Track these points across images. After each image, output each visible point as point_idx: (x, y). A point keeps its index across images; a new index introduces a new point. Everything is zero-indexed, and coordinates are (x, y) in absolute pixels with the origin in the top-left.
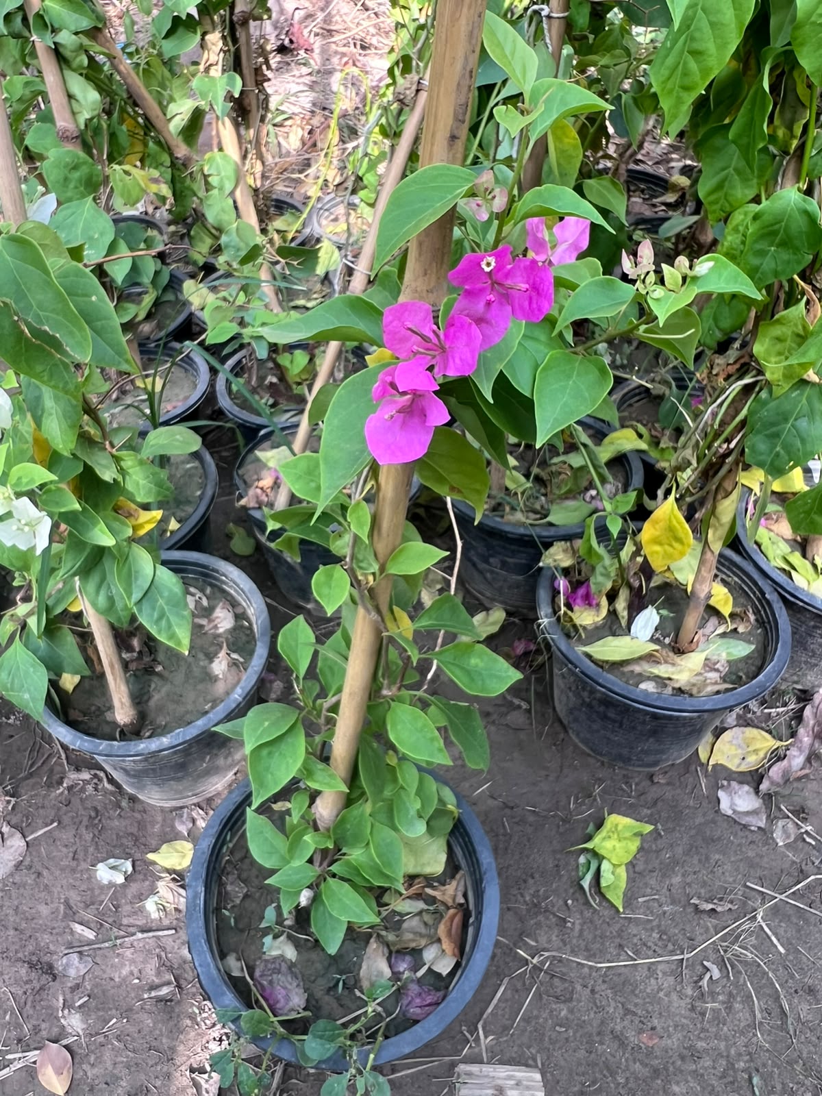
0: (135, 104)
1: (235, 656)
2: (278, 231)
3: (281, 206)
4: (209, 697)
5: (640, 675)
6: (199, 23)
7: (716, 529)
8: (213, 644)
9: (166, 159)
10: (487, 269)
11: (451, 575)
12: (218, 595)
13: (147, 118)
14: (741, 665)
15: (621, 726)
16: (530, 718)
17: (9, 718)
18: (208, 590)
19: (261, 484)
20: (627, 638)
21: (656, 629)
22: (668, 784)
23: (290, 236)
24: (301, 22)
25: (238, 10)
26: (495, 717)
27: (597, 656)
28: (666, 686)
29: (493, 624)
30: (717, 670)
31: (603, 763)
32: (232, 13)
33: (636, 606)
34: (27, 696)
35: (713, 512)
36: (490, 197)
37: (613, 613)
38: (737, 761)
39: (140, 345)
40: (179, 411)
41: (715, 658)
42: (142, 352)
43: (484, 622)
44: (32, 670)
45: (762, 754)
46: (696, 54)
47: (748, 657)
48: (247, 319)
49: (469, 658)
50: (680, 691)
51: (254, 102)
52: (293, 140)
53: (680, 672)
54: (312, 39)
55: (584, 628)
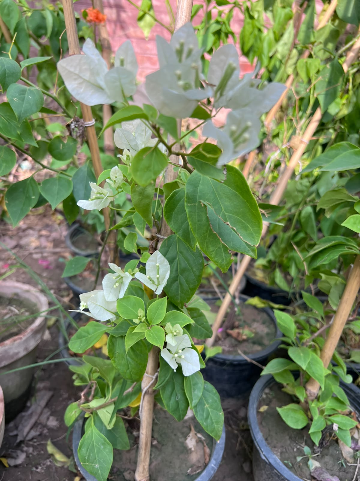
17: (37, 468)
34: (97, 466)
44: (102, 447)
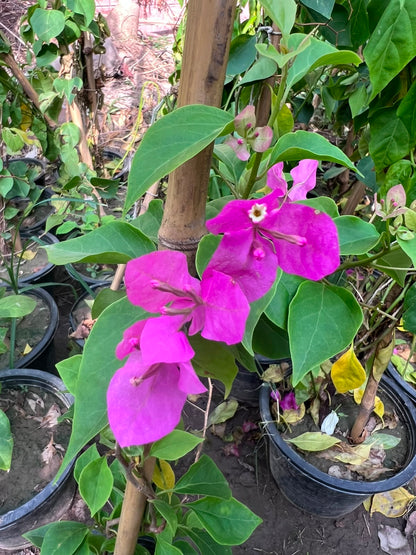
0: (27, 97)
1: (58, 446)
2: (108, 169)
3: (112, 156)
4: (37, 479)
5: (329, 460)
6: (60, 49)
7: (378, 367)
8: (45, 437)
9: (44, 127)
10: (256, 220)
11: (205, 410)
12: (52, 399)
13: (34, 105)
14: (394, 454)
15: (317, 493)
16: (255, 478)
18: (46, 395)
19: (86, 322)
20: (319, 433)
21: (337, 426)
22: (346, 528)
23: (114, 172)
24: (127, 64)
25: (85, 47)
26: (232, 477)
27: (301, 447)
28: (346, 469)
29: (230, 411)
30: (379, 457)
31: (302, 512)
32: (82, 48)
33: (324, 412)
35: (376, 355)
36: (251, 136)
37: (308, 415)
38: (388, 510)
39: (21, 231)
40: (40, 273)
41: (376, 448)
42: (21, 236)
43: (224, 410)
45: (403, 505)
46: (398, 42)
47: (397, 447)
48: (84, 220)
49: (220, 507)
50: (355, 474)
51: (94, 98)
52: (120, 122)
53: (356, 459)
54: (133, 72)
55: (291, 425)
